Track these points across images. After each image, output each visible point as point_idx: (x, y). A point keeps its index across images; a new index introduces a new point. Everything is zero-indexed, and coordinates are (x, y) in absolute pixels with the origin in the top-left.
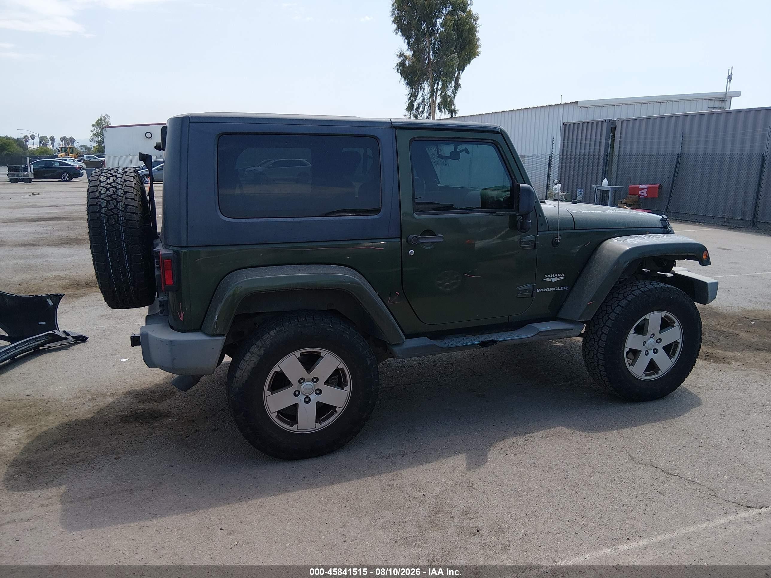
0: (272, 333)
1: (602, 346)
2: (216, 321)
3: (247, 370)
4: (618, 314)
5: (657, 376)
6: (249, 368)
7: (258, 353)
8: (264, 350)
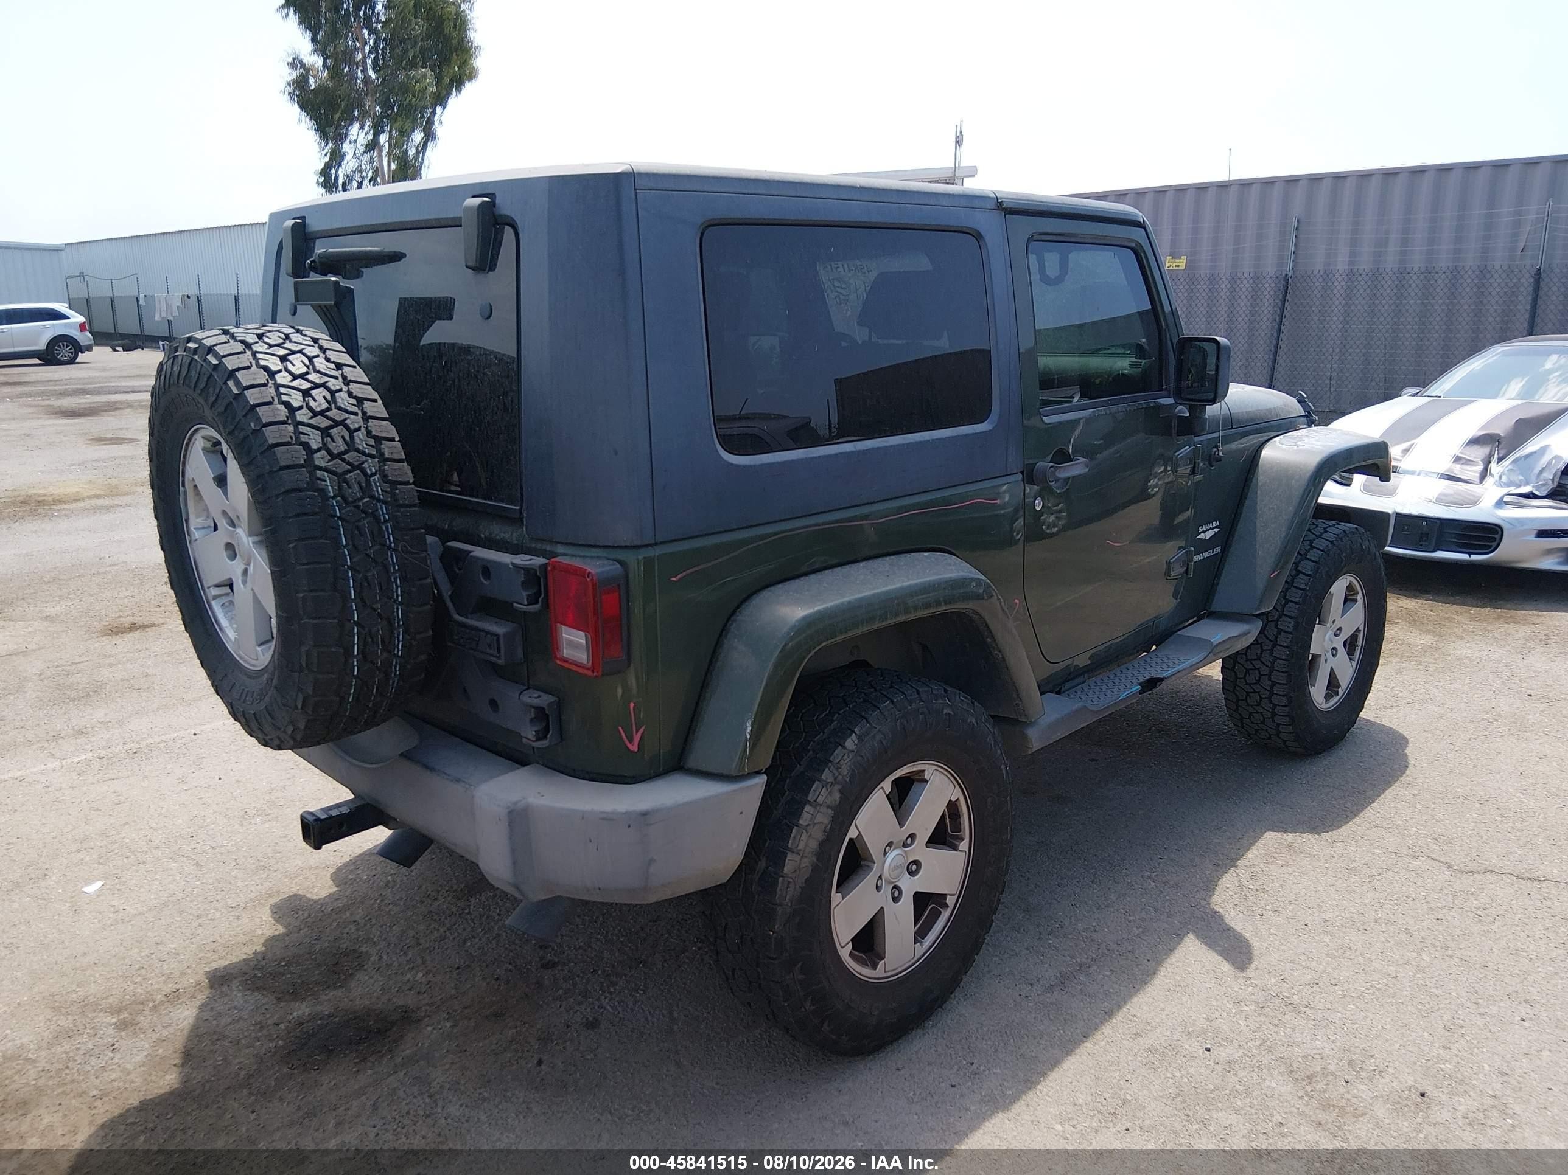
0: (850, 743)
1: (1284, 657)
2: (748, 737)
3: (808, 849)
4: (1304, 590)
5: (1337, 698)
6: (814, 845)
7: (829, 803)
8: (841, 791)
